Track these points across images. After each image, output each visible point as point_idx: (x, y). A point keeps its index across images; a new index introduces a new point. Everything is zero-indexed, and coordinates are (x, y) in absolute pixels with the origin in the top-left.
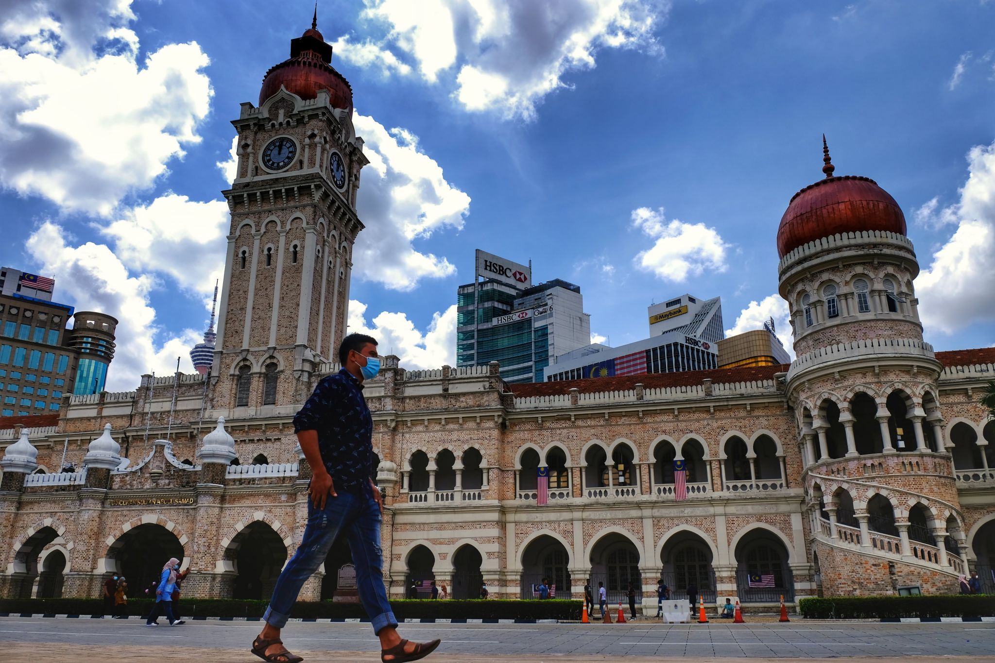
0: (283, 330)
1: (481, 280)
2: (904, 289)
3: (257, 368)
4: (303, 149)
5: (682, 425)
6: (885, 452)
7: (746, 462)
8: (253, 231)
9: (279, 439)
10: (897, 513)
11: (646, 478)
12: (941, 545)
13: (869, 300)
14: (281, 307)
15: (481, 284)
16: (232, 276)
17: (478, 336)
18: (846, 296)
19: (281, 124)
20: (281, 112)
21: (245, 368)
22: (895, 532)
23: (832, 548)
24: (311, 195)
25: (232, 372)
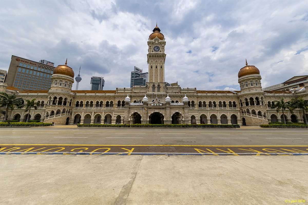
0: (160, 80)
1: (135, 71)
2: (259, 82)
3: (156, 86)
4: (161, 49)
5: (223, 99)
6: (255, 105)
7: (232, 105)
8: (153, 62)
9: (162, 98)
10: (256, 112)
11: (218, 106)
12: (263, 116)
13: (253, 84)
14: (160, 76)
15: (135, 72)
16: (150, 70)
17: (134, 80)
18: (249, 84)
19: (157, 44)
20: (157, 41)
21: (154, 86)
22: (256, 114)
23: (251, 118)
24: (164, 57)
25: (152, 86)
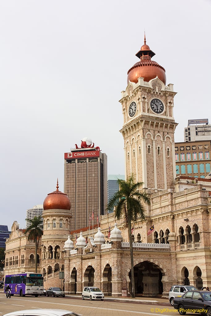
19: (131, 97)
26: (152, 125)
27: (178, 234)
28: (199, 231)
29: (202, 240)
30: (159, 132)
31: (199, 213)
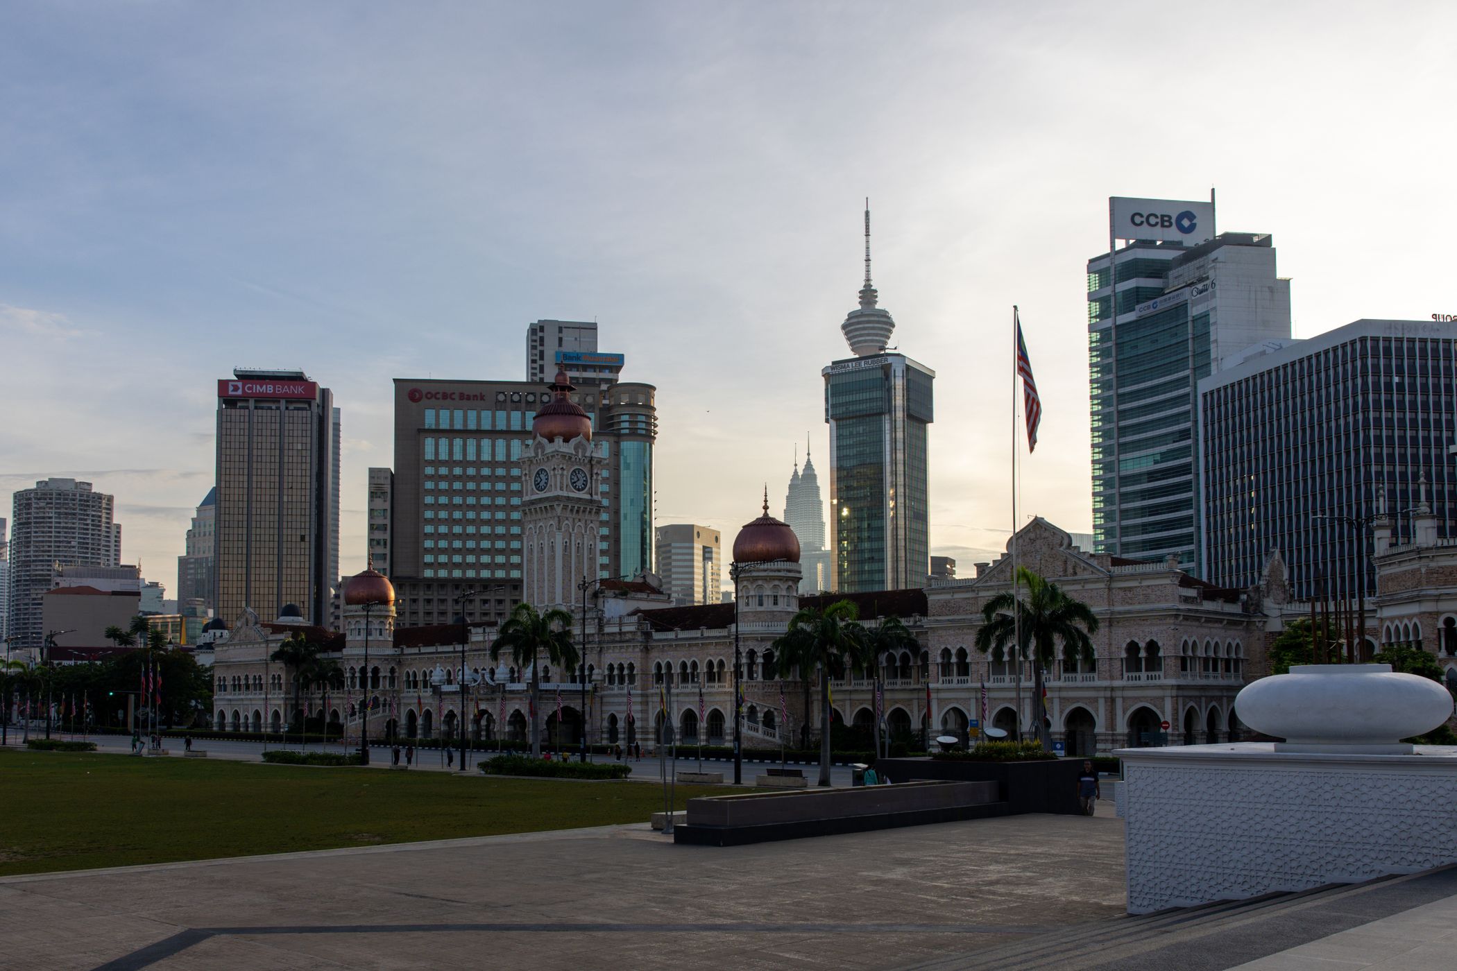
15: (1119, 253)
17: (1116, 335)
24: (556, 510)
26: (572, 510)
27: (606, 672)
28: (635, 672)
29: (637, 683)
30: (580, 520)
31: (637, 650)
